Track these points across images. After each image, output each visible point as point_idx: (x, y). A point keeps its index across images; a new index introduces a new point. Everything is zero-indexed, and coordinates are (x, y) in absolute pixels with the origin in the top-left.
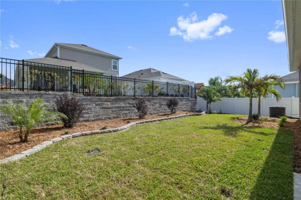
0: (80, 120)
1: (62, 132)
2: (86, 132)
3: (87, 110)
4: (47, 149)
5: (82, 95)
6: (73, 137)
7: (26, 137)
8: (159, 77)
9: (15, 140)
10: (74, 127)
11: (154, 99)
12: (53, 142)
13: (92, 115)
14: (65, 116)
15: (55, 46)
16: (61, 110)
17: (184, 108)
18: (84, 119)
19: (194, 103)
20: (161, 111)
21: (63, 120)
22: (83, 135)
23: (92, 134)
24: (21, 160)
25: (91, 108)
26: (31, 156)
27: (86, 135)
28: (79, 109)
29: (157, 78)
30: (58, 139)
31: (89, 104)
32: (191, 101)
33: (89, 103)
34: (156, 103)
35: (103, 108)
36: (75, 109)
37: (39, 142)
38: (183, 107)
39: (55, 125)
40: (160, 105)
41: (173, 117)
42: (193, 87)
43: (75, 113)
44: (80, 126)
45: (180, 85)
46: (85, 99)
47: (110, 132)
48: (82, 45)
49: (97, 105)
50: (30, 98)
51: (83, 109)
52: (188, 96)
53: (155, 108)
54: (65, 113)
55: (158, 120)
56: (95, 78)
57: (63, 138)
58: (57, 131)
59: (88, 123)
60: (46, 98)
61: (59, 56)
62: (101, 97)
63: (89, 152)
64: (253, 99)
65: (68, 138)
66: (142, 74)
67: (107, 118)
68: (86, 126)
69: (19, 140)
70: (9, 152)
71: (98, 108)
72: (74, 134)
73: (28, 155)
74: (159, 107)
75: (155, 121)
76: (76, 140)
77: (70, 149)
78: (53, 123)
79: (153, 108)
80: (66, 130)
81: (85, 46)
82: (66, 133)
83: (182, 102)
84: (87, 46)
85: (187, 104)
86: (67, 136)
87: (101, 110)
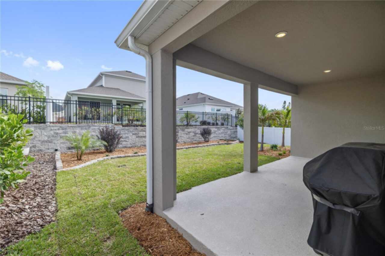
0: (119, 146)
1: (105, 155)
2: (121, 155)
3: (125, 138)
4: (94, 164)
5: (121, 126)
6: (112, 158)
7: (81, 157)
8: (204, 103)
9: (73, 159)
10: (113, 152)
11: (189, 128)
12: (98, 161)
13: (129, 143)
14: (106, 143)
15: (101, 75)
16: (103, 139)
17: (222, 137)
18: (122, 146)
19: (234, 132)
20: (195, 139)
21: (105, 146)
22: (118, 157)
23: (125, 157)
24: (80, 168)
25: (128, 137)
26: (85, 167)
27: (121, 157)
28: (117, 138)
29: (201, 105)
30: (101, 159)
31: (127, 134)
32: (231, 129)
33: (126, 132)
34: (190, 132)
35: (139, 137)
36: (114, 138)
37: (89, 160)
38: (220, 136)
39: (99, 150)
40: (195, 134)
41: (204, 145)
42: (233, 115)
43: (114, 141)
44: (119, 151)
45: (217, 114)
46: (124, 129)
47: (139, 156)
48: (127, 71)
49: (133, 134)
50: (82, 129)
51: (121, 137)
52: (228, 125)
53: (189, 137)
54: (106, 141)
55: (185, 148)
56: (132, 112)
57: (104, 159)
58: (101, 155)
59: (126, 149)
60: (92, 129)
61: (104, 85)
62: (137, 128)
63: (119, 167)
64: (264, 128)
65: (108, 159)
66: (188, 99)
67: (142, 145)
68: (123, 151)
69: (76, 159)
70: (72, 165)
71: (134, 137)
72: (112, 156)
73: (83, 166)
74: (194, 136)
75: (182, 149)
76: (113, 160)
77: (107, 165)
78: (98, 148)
79: (187, 137)
80: (107, 154)
81: (129, 72)
82: (107, 156)
83: (220, 130)
84: (131, 72)
85: (226, 132)
86: (107, 157)
87: (137, 139)
